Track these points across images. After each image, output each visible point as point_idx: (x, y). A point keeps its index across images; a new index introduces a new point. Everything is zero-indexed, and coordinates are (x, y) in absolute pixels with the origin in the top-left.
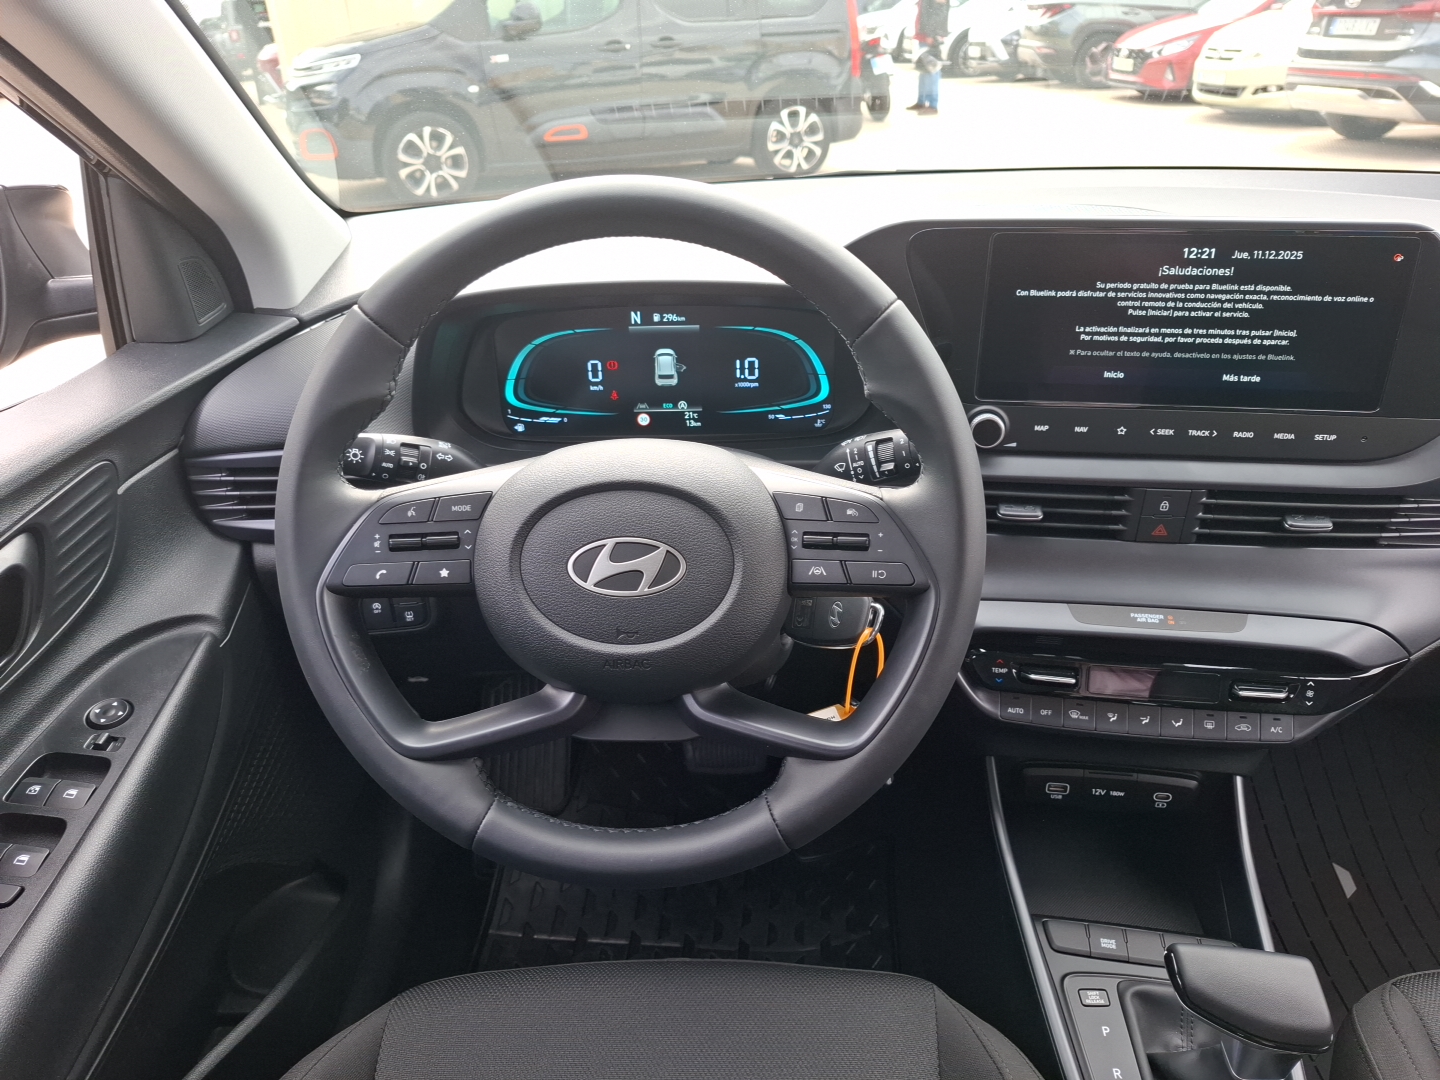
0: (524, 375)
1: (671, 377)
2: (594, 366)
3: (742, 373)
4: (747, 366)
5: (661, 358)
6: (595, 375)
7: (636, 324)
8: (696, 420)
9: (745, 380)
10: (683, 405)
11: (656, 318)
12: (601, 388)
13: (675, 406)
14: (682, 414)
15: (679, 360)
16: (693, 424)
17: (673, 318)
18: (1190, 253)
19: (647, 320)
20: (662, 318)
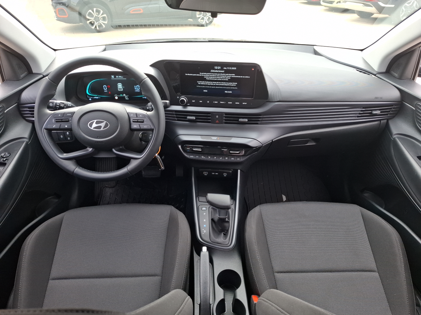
0: (90, 88)
1: (121, 89)
2: (105, 87)
3: (136, 88)
4: (137, 87)
5: (119, 85)
6: (105, 88)
7: (113, 78)
8: (128, 98)
9: (137, 90)
10: (124, 95)
11: (117, 77)
12: (107, 91)
13: (123, 95)
14: (124, 97)
15: (123, 86)
16: (127, 99)
17: (121, 77)
18: (216, 68)
19: (115, 77)
20: (118, 77)
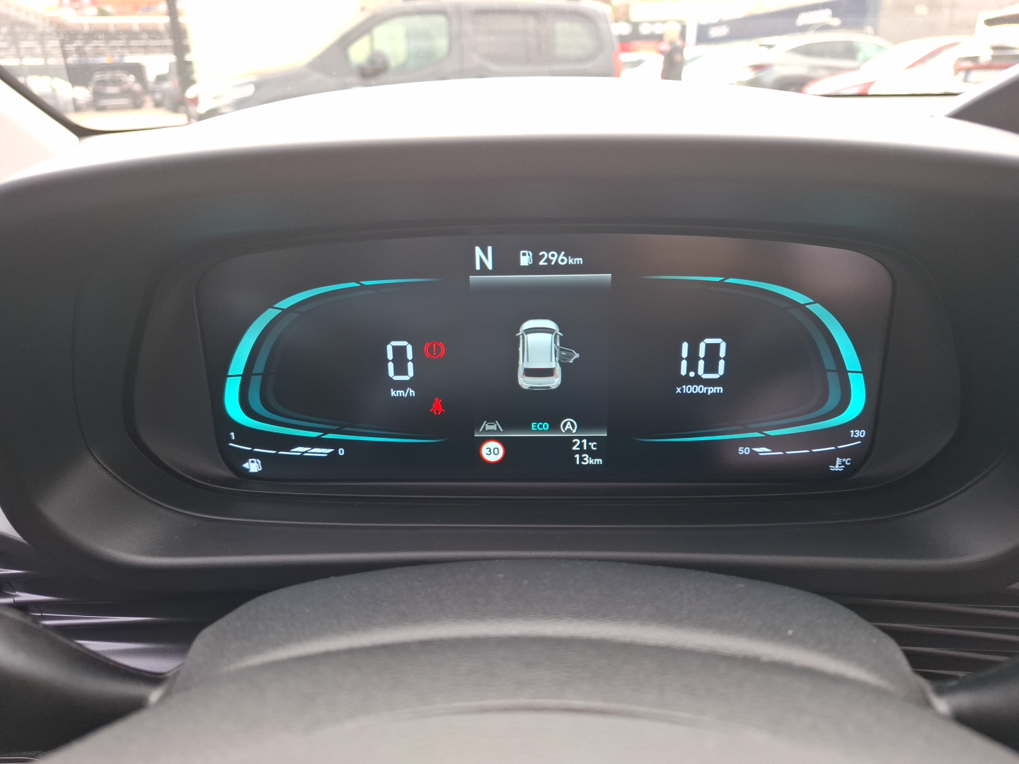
0: (259, 367)
1: (548, 372)
2: (399, 352)
3: (692, 366)
4: (702, 353)
5: (531, 338)
6: (401, 369)
7: (484, 270)
8: (593, 455)
9: (698, 380)
10: (569, 426)
11: (525, 260)
12: (412, 392)
13: (555, 426)
14: (568, 441)
15: (566, 341)
16: (588, 460)
17: (560, 258)
19: (506, 263)
20: (537, 258)
